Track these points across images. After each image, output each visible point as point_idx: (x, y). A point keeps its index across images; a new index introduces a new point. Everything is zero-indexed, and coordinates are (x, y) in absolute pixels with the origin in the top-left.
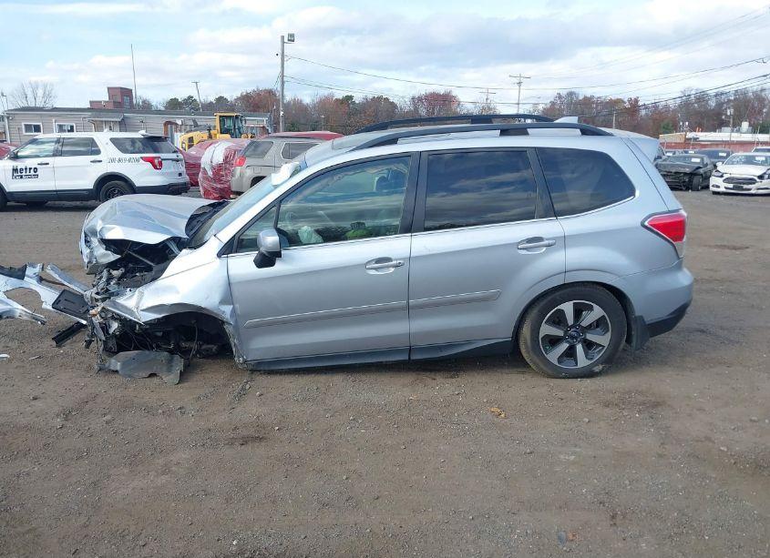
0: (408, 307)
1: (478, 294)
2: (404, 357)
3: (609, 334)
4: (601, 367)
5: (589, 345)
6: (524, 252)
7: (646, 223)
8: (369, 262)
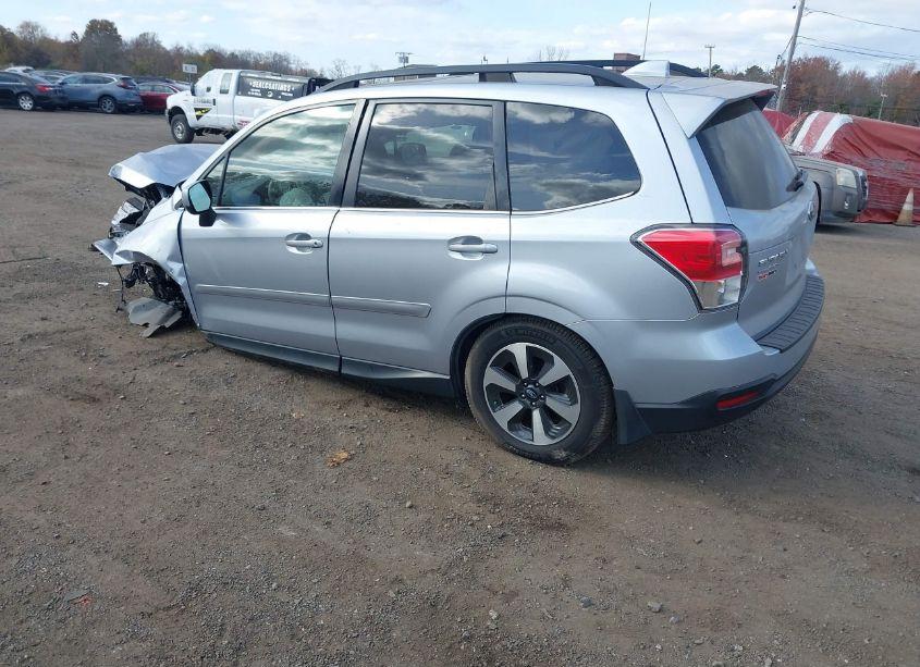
0: (332, 305)
1: (400, 303)
2: (334, 368)
3: (577, 408)
4: (564, 454)
5: (551, 417)
6: (458, 256)
7: (640, 239)
8: (290, 236)
